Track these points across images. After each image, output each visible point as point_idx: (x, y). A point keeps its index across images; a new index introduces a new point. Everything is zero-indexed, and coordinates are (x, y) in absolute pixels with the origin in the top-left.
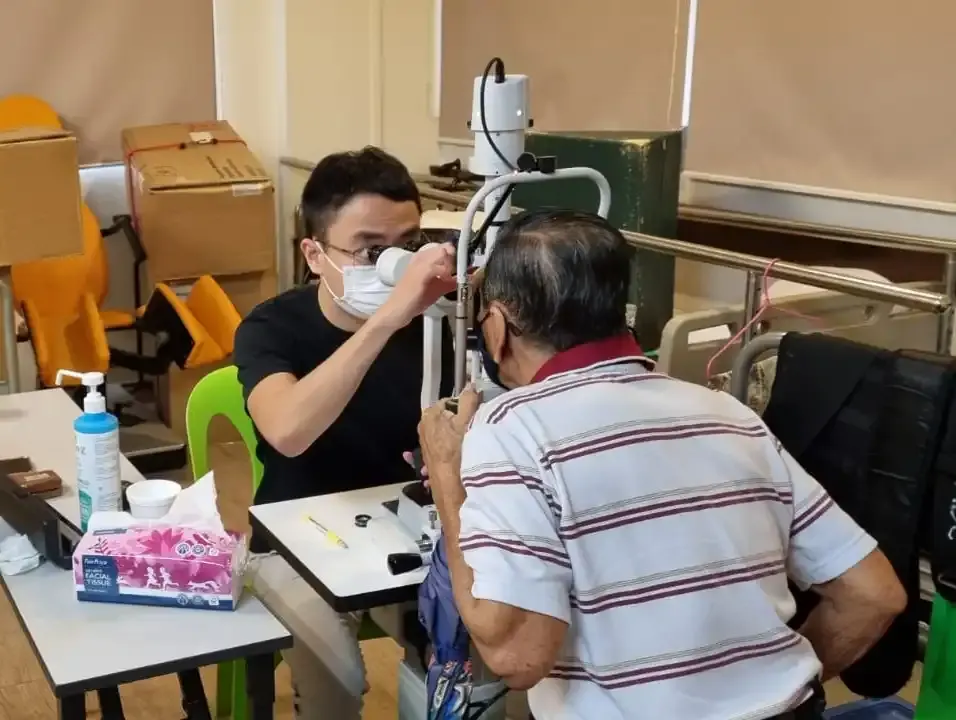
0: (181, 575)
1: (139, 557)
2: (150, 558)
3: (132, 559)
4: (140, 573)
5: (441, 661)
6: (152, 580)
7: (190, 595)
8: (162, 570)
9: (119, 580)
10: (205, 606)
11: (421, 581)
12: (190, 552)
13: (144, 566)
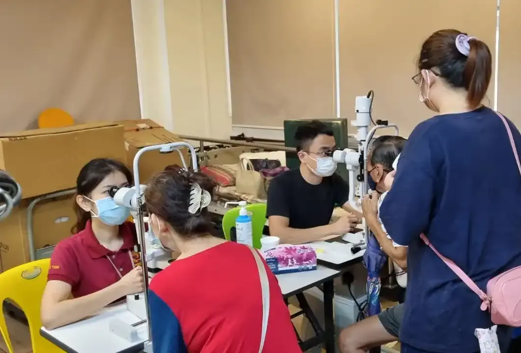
0: (300, 260)
1: (285, 257)
2: (289, 256)
3: (283, 257)
4: (286, 262)
5: (371, 278)
6: (290, 264)
7: (303, 267)
8: (294, 259)
9: (279, 266)
10: (308, 270)
11: (362, 255)
12: (302, 252)
13: (287, 259)
